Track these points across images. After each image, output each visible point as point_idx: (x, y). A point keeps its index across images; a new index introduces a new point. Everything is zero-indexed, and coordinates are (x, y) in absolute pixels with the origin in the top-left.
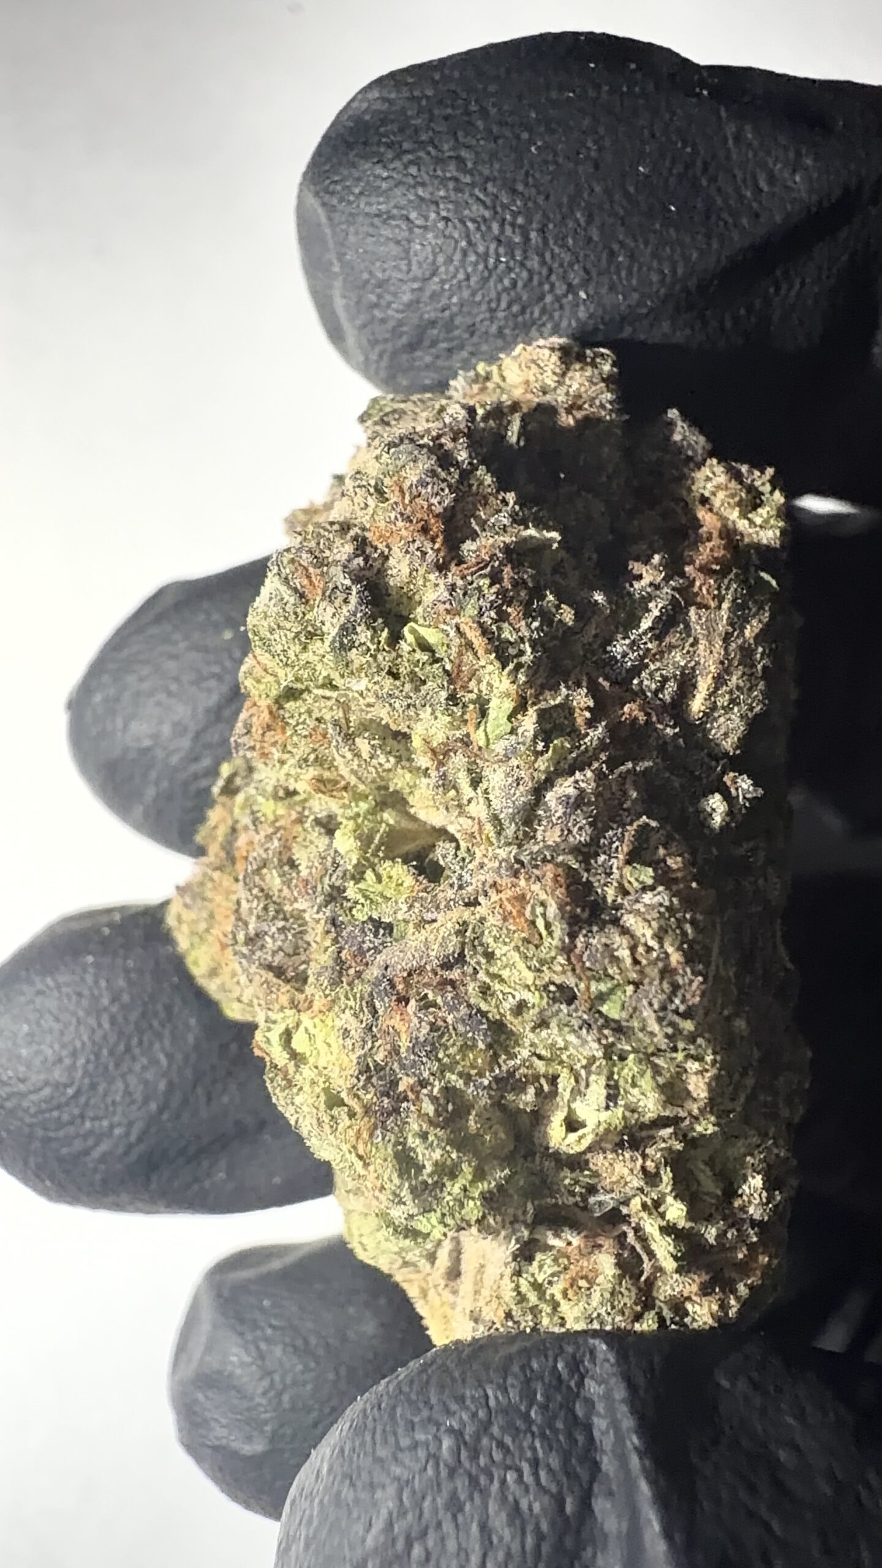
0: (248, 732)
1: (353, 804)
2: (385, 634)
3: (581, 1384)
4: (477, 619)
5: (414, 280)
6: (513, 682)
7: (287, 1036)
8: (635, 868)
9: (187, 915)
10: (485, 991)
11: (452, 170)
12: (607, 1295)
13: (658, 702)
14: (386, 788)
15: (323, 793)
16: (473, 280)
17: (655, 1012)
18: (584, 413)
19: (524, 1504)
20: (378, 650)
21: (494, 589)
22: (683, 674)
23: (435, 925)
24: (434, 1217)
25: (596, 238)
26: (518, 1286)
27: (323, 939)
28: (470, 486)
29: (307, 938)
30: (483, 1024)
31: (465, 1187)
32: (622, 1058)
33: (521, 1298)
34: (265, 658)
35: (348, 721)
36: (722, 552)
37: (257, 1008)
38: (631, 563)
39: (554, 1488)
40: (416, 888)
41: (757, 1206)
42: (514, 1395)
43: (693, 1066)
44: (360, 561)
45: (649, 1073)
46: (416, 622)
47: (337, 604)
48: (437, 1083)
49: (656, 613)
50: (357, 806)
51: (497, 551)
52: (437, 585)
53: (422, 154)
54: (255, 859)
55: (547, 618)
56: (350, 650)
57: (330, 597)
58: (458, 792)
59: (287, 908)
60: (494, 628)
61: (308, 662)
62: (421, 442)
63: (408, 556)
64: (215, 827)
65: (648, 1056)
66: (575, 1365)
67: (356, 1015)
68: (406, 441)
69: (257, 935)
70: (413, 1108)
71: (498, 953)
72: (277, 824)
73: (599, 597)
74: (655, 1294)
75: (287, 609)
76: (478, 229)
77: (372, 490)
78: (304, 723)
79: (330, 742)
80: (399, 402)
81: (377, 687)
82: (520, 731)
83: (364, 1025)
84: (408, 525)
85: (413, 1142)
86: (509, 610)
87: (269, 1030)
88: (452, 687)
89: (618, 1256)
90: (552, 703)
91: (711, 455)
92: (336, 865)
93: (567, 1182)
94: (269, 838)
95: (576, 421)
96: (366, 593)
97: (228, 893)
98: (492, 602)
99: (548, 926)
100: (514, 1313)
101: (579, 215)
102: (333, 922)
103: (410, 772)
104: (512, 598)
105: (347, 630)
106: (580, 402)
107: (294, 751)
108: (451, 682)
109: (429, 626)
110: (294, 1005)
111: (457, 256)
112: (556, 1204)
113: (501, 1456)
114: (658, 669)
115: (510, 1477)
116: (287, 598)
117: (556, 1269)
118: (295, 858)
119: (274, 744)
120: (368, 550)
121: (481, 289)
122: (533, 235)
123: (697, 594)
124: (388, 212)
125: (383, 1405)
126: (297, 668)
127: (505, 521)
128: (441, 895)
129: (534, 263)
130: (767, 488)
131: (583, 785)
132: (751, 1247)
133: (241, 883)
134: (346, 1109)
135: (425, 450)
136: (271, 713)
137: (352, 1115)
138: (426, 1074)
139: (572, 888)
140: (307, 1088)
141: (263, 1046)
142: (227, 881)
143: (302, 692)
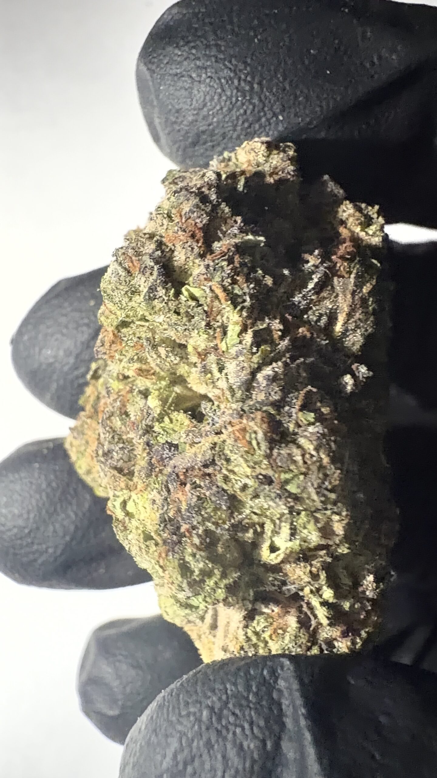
0: (103, 345)
1: (158, 382)
2: (172, 291)
3: (276, 682)
4: (221, 283)
5: (195, 110)
6: (240, 316)
7: (124, 504)
8: (304, 413)
9: (76, 443)
10: (226, 479)
11: (214, 52)
12: (293, 638)
13: (317, 327)
14: (175, 374)
15: (141, 376)
16: (225, 110)
17: (315, 489)
18: (279, 177)
19: (245, 744)
20: (168, 300)
21: (230, 267)
22: (330, 313)
23: (200, 445)
24: (200, 598)
25: (288, 88)
26: (246, 633)
27: (143, 453)
28: (217, 213)
29: (135, 453)
30: (225, 496)
31: (216, 581)
32: (299, 513)
33: (248, 639)
34: (110, 305)
35: (154, 338)
36: (352, 249)
37: (109, 490)
38: (303, 254)
39: (260, 736)
40: (191, 425)
41: (371, 591)
42: (240, 688)
43: (336, 518)
44: (159, 253)
45: (312, 522)
46: (189, 285)
47: (147, 276)
48: (201, 528)
49: (316, 280)
50: (160, 383)
51: (231, 247)
52: (199, 265)
53: (198, 43)
54: (107, 411)
55: (258, 282)
56: (154, 300)
57: (143, 272)
58: (212, 375)
59: (124, 437)
60: (230, 287)
61: (132, 307)
62: (192, 190)
63: (184, 250)
64: (89, 396)
65: (312, 512)
66: (273, 672)
67: (159, 493)
68: (184, 190)
69: (109, 451)
70: (189, 541)
71: (232, 458)
72: (120, 394)
73: (286, 272)
74: (318, 637)
75: (121, 279)
76: (227, 82)
77: (165, 216)
78: (131, 339)
79: (145, 350)
80: (183, 172)
81: (168, 320)
82: (244, 342)
83: (163, 498)
84: (184, 233)
85: (189, 558)
86: (238, 278)
87: (115, 500)
88: (208, 319)
89: (298, 617)
90: (261, 327)
91: (346, 199)
92: (149, 414)
93: (271, 579)
94: (115, 400)
95: (275, 181)
96: (162, 270)
97: (95, 430)
98: (229, 274)
99: (258, 444)
100: (244, 647)
101: (279, 76)
102: (148, 444)
103: (188, 365)
104: (239, 272)
105: (152, 289)
106: (277, 171)
107: (126, 354)
108: (207, 316)
109: (196, 287)
110: (128, 488)
111: (216, 97)
112: (265, 590)
113: (234, 719)
114: (317, 310)
115: (238, 730)
116: (121, 273)
117: (267, 624)
118: (128, 411)
119: (116, 351)
120: (163, 247)
121: (228, 115)
122: (256, 86)
123: (338, 271)
124: (181, 73)
125: (174, 694)
126: (127, 310)
127: (236, 232)
128: (203, 429)
129: (256, 101)
130: (375, 216)
131: (276, 370)
132: (368, 612)
133: (101, 424)
134: (154, 541)
135: (193, 194)
136: (114, 334)
137: (157, 544)
138: (195, 523)
139: (271, 424)
140: (134, 531)
141: (112, 509)
142: (94, 424)
143: (130, 323)
